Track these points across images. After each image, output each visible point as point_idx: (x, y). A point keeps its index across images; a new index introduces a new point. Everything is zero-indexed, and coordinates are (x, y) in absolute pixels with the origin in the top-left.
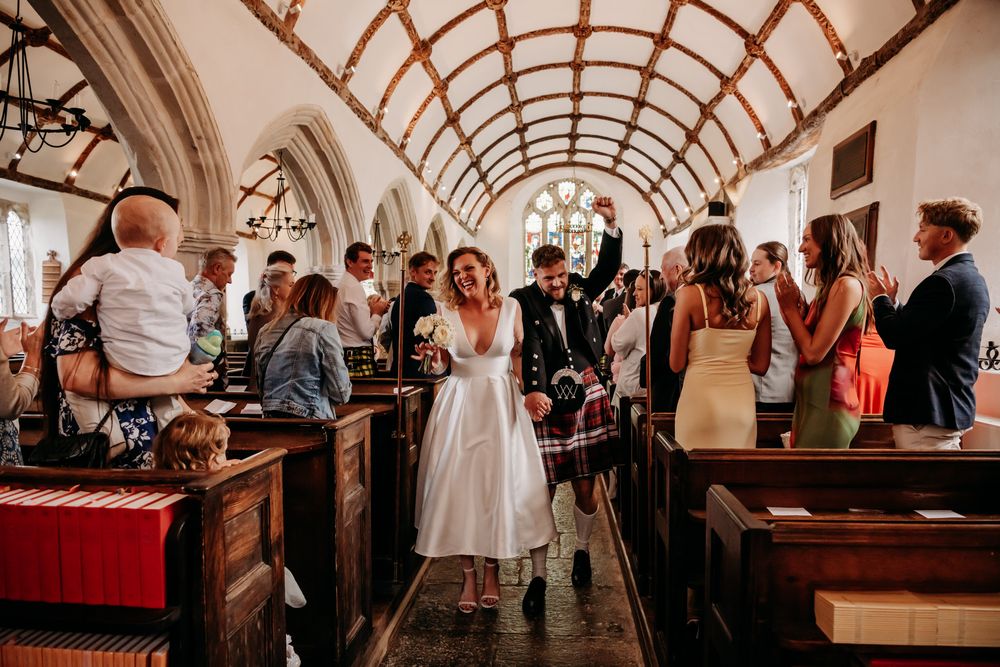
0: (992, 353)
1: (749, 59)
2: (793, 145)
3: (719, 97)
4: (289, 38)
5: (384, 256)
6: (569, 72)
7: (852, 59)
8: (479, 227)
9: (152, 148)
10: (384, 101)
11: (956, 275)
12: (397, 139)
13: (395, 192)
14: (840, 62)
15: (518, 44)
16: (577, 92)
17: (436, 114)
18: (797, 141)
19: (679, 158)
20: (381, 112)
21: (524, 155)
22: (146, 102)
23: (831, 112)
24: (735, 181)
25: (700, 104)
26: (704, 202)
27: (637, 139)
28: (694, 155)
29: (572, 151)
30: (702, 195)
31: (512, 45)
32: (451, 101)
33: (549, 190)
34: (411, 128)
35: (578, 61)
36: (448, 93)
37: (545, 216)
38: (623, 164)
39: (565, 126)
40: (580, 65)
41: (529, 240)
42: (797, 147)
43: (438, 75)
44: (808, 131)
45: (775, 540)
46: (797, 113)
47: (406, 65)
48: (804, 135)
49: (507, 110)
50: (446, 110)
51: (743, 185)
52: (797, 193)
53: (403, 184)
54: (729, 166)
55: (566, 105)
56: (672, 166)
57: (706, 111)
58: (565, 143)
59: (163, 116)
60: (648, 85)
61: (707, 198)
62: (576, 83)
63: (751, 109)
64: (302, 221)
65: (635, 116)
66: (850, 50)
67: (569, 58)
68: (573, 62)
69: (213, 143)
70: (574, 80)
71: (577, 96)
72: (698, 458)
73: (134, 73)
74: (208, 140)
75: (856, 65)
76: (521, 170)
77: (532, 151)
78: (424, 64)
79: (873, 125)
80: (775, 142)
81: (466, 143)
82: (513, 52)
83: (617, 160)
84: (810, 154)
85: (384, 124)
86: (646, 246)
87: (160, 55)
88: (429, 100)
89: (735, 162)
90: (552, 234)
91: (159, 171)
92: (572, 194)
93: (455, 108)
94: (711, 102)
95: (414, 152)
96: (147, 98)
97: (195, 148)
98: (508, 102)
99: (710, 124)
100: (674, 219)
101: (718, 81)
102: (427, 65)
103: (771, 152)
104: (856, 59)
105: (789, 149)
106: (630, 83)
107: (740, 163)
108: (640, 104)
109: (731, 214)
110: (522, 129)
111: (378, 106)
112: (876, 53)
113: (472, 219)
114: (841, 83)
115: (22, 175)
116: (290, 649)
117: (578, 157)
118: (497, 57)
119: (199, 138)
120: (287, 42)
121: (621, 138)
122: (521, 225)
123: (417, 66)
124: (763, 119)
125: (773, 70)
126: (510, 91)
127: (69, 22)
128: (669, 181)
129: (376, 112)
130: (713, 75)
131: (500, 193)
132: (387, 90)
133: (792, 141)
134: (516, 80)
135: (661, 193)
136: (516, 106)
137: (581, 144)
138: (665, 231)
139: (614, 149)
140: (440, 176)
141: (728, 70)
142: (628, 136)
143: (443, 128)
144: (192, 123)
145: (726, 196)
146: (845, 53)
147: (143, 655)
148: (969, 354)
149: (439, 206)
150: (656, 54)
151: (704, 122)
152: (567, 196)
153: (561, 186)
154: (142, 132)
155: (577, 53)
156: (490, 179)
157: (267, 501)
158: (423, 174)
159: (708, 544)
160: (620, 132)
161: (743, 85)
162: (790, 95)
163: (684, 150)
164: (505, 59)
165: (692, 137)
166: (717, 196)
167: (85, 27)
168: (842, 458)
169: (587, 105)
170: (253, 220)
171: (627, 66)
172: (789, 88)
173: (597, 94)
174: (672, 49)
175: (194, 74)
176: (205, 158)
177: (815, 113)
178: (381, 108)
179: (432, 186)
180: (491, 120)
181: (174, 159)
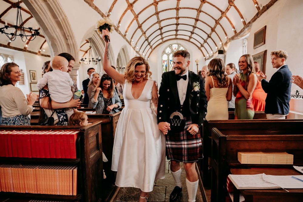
0: (297, 93)
1: (230, 6)
2: (243, 32)
3: (221, 18)
4: (92, 5)
5: (120, 69)
6: (175, 11)
7: (260, 7)
8: (148, 59)
9: (55, 39)
10: (119, 22)
11: (283, 71)
12: (123, 33)
13: (123, 49)
14: (257, 7)
15: (159, 3)
16: (177, 17)
17: (135, 25)
18: (244, 31)
19: (209, 36)
20: (119, 25)
21: (162, 36)
22: (53, 26)
23: (254, 23)
24: (226, 43)
25: (215, 20)
26: (217, 50)
27: (196, 31)
28: (214, 35)
29: (176, 35)
30: (216, 48)
31: (157, 3)
32: (139, 21)
33: (170, 47)
34: (127, 30)
35: (178, 8)
36: (139, 19)
37: (168, 55)
38: (192, 39)
39: (174, 27)
40: (178, 9)
41: (164, 63)
42: (245, 33)
43: (135, 13)
44: (247, 28)
45: (227, 140)
46: (244, 23)
47: (126, 11)
48: (246, 29)
49: (156, 23)
50: (138, 24)
51: (228, 45)
52: (245, 47)
53: (126, 47)
54: (225, 39)
55: (174, 21)
56: (207, 39)
57: (217, 22)
58: (174, 33)
59: (58, 30)
60: (199, 14)
61: (218, 49)
62: (177, 14)
63: (230, 21)
64: (97, 59)
65: (195, 24)
66: (259, 4)
67: (175, 7)
68: (176, 8)
69: (72, 37)
70: (177, 13)
71: (178, 18)
72: (211, 123)
73: (50, 18)
74: (71, 36)
75: (261, 8)
76: (161, 41)
77: (164, 35)
78: (131, 10)
79: (266, 27)
80: (238, 31)
81: (144, 33)
82: (158, 6)
83: (190, 37)
84: (248, 35)
85: (120, 29)
86: (197, 65)
87: (57, 12)
88: (133, 21)
89: (226, 38)
90: (171, 60)
91: (57, 46)
92: (177, 48)
93: (140, 23)
94: (219, 19)
95: (128, 37)
96: (53, 25)
97: (67, 39)
98: (156, 21)
99: (218, 26)
100: (208, 55)
101: (220, 13)
102: (132, 10)
103: (237, 35)
104: (261, 6)
105: (242, 34)
106: (194, 14)
107: (227, 38)
108: (197, 20)
109: (225, 53)
110: (161, 29)
111: (118, 23)
112: (267, 5)
113: (146, 57)
114: (257, 14)
115: (11, 47)
116: (104, 173)
117: (178, 37)
118: (153, 7)
119: (68, 36)
120: (91, 6)
121: (191, 31)
122: (161, 58)
123: (129, 11)
124: (234, 24)
125: (237, 10)
126: (157, 17)
127: (32, 4)
128: (206, 43)
129: (117, 26)
130: (219, 11)
131: (154, 48)
132: (120, 19)
133: (243, 31)
134: (159, 14)
135: (204, 47)
136: (159, 22)
137: (179, 33)
138: (205, 59)
139: (189, 34)
140: (136, 44)
141: (224, 9)
142: (193, 30)
143: (137, 29)
144: (66, 31)
145: (223, 48)
146: (258, 4)
147: (71, 170)
148: (288, 93)
149: (136, 53)
150: (202, 5)
151: (216, 25)
152: (175, 49)
153: (173, 45)
154: (52, 35)
155: (177, 5)
156: (151, 44)
157: (98, 134)
158: (131, 43)
159: (212, 143)
160: (191, 29)
161: (228, 14)
162: (242, 17)
163: (211, 34)
164: (156, 8)
165: (213, 30)
166: (221, 48)
167: (36, 5)
168: (250, 122)
169: (181, 21)
170: (82, 59)
171: (192, 9)
172: (242, 15)
173: (184, 17)
174: (206, 3)
175: (66, 18)
176: (70, 42)
177: (249, 23)
178: (119, 24)
179: (134, 47)
180: (151, 26)
181: (61, 42)
